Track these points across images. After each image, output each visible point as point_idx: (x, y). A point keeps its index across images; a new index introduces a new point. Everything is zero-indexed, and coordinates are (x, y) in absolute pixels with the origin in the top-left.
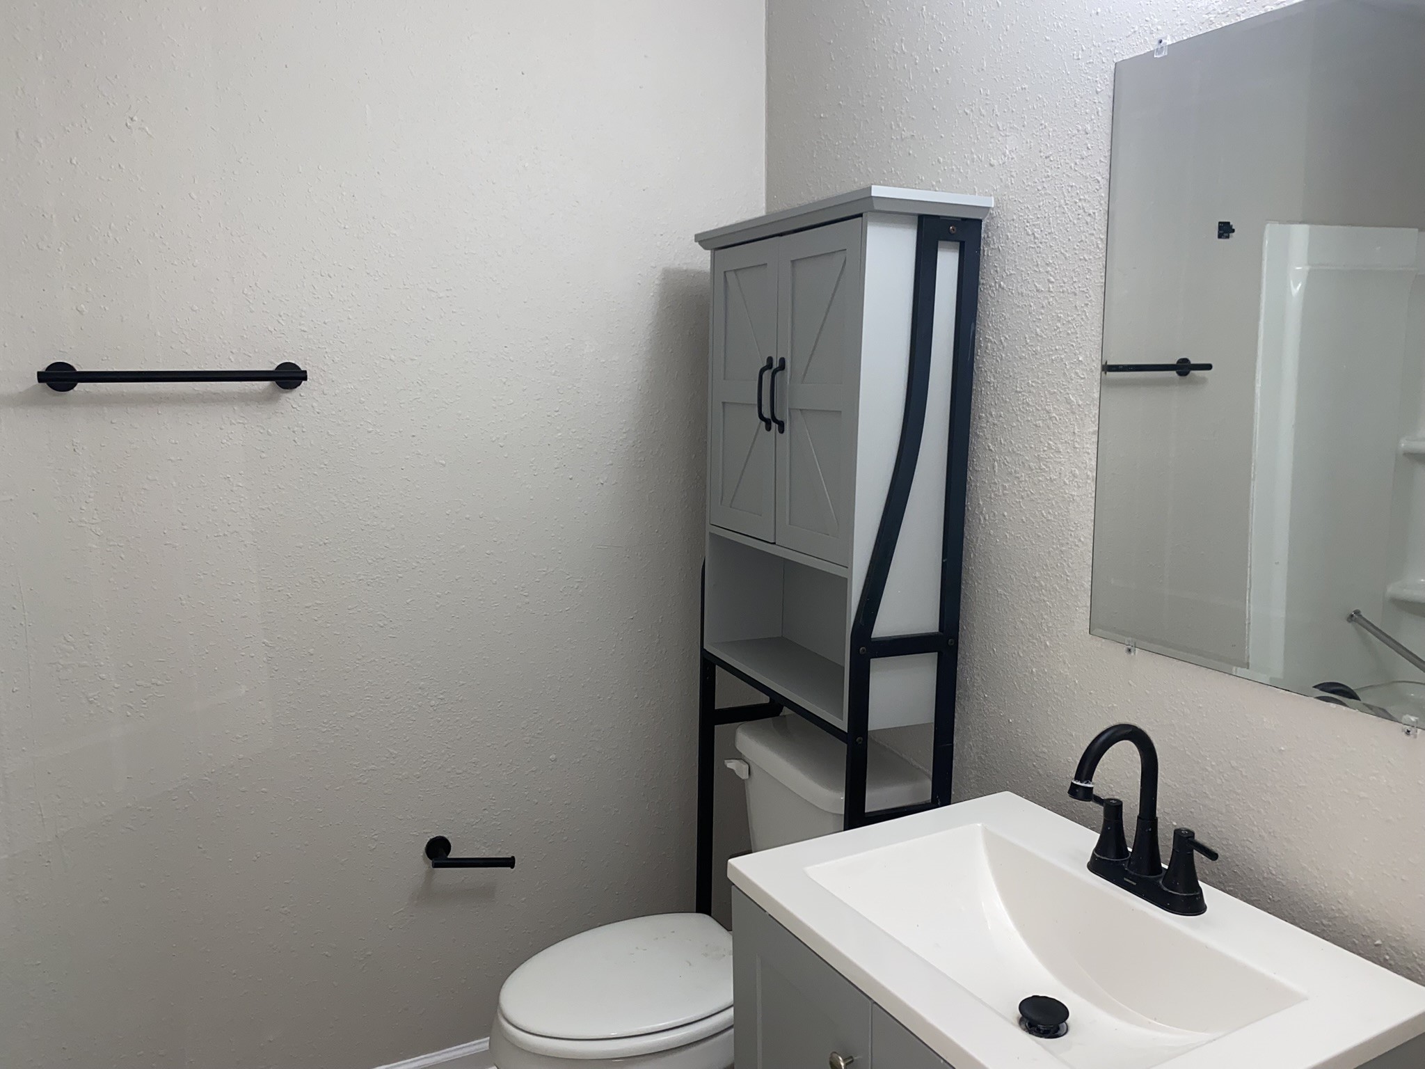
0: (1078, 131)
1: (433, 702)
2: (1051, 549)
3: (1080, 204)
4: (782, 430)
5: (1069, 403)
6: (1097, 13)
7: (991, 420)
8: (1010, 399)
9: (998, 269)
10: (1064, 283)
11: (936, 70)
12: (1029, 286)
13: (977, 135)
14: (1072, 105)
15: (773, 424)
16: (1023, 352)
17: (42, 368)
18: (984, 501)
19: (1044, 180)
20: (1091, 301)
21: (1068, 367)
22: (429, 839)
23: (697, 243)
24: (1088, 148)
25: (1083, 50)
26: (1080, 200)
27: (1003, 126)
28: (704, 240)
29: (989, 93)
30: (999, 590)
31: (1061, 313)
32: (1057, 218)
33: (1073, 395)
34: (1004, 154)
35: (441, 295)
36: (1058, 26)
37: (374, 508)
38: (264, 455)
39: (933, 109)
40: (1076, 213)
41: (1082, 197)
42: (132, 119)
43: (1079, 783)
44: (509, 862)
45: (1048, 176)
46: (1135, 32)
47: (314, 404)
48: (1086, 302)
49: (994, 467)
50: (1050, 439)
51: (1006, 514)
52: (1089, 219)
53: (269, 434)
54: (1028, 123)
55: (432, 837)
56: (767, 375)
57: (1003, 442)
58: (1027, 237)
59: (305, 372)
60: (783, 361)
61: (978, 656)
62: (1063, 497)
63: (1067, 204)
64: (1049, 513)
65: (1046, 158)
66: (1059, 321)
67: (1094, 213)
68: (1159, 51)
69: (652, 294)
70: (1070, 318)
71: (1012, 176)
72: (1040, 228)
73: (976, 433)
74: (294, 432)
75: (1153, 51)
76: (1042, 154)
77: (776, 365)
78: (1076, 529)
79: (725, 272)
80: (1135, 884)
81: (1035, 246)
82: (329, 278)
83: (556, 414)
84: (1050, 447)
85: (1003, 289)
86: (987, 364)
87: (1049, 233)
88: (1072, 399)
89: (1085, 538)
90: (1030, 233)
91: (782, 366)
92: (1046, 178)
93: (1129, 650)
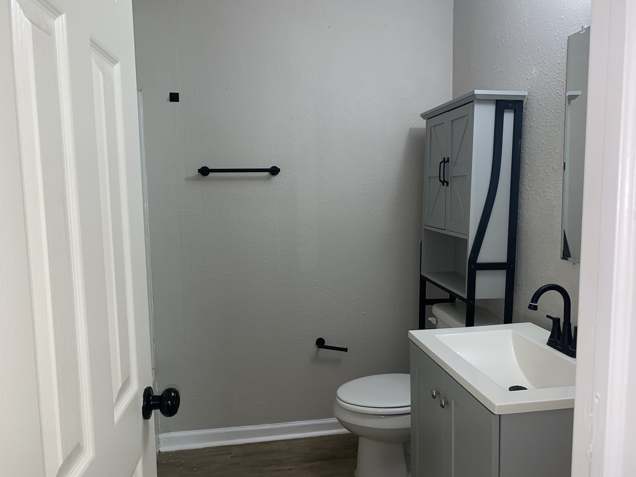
0: (556, 63)
1: (320, 288)
2: (548, 227)
3: (557, 91)
4: (448, 186)
5: (553, 169)
6: (562, 18)
7: (528, 178)
8: (534, 169)
9: (530, 119)
10: (552, 122)
11: (509, 45)
12: (540, 124)
13: (523, 68)
14: (554, 54)
15: (445, 183)
16: (538, 150)
17: (200, 168)
18: (525, 210)
19: (545, 83)
20: (561, 128)
21: (553, 155)
22: (317, 338)
23: (421, 117)
24: (560, 70)
25: (558, 33)
26: (557, 90)
27: (531, 64)
28: (423, 116)
29: (527, 52)
30: (531, 245)
31: (550, 134)
32: (549, 97)
33: (555, 165)
34: (532, 75)
35: (326, 141)
36: (550, 24)
37: (301, 217)
38: (266, 198)
39: (508, 59)
40: (556, 95)
41: (557, 89)
42: (228, 86)
43: (531, 304)
44: (345, 350)
45: (546, 82)
46: (575, 24)
47: (283, 181)
48: (559, 129)
49: (529, 196)
50: (547, 184)
51: (533, 214)
52: (560, 97)
53: (268, 191)
54: (540, 62)
55: (318, 338)
56: (442, 164)
57: (532, 186)
58: (540, 106)
59: (279, 169)
60: (448, 158)
61: (524, 273)
62: (552, 206)
63: (553, 92)
64: (547, 213)
65: (546, 75)
66: (550, 137)
67: (562, 94)
68: (582, 31)
69: (405, 138)
70: (554, 136)
71: (534, 83)
72: (543, 102)
73: (523, 184)
74: (276, 190)
75: (580, 31)
76: (544, 73)
77: (446, 160)
78: (556, 218)
79: (431, 127)
80: (560, 348)
81: (542, 109)
82: (288, 137)
83: (366, 184)
84: (547, 186)
85: (531, 126)
86: (526, 156)
87: (547, 104)
88: (555, 167)
89: (559, 221)
90: (540, 104)
91: (448, 161)
92: (545, 82)
93: (574, 264)
